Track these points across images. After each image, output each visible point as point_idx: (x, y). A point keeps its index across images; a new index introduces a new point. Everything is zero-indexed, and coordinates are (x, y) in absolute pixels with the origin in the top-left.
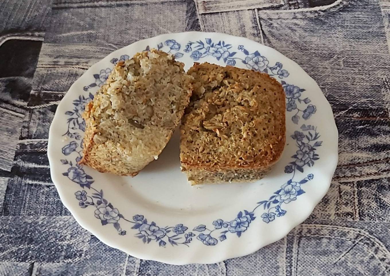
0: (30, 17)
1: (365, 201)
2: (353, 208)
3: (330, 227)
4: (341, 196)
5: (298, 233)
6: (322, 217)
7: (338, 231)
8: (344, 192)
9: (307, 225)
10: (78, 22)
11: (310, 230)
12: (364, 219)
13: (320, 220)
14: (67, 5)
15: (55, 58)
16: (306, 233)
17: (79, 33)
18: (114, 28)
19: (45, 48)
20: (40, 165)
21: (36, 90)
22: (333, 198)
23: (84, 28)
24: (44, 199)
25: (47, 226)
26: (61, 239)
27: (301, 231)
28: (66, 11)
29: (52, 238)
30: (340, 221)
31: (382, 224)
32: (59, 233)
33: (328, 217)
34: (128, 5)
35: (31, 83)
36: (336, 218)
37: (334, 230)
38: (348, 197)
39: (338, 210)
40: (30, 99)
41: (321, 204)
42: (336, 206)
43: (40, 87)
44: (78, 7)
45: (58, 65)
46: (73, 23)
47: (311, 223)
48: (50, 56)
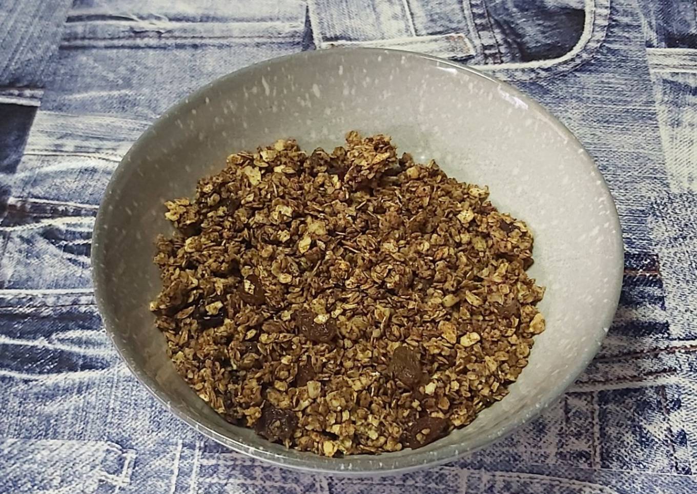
0: (19, 62)
1: (612, 431)
2: (591, 443)
3: (546, 479)
4: (568, 419)
5: (486, 488)
6: (532, 459)
7: (561, 487)
8: (574, 411)
9: (504, 473)
10: (104, 73)
11: (509, 483)
12: (611, 466)
13: (529, 464)
14: (86, 42)
15: (58, 139)
16: (502, 489)
17: (104, 93)
18: (168, 87)
19: (42, 120)
20: (14, 338)
21: (19, 197)
22: (553, 422)
23: (114, 86)
24: (16, 405)
25: (18, 459)
26: (42, 484)
27: (492, 486)
28: (83, 53)
29: (25, 483)
30: (566, 468)
31: (643, 477)
32: (39, 473)
33: (543, 459)
34: (195, 46)
35: (11, 183)
36: (559, 463)
37: (553, 486)
38: (582, 421)
39: (562, 447)
40: (6, 214)
41: (531, 433)
42: (559, 438)
43: (27, 191)
44: (107, 47)
45: (61, 151)
46: (96, 76)
47: (512, 471)
48: (50, 134)
